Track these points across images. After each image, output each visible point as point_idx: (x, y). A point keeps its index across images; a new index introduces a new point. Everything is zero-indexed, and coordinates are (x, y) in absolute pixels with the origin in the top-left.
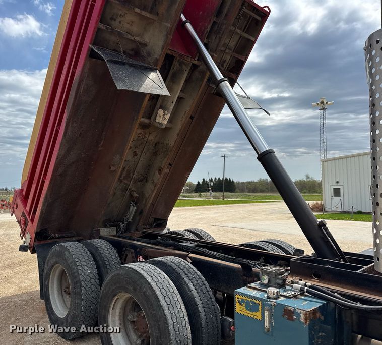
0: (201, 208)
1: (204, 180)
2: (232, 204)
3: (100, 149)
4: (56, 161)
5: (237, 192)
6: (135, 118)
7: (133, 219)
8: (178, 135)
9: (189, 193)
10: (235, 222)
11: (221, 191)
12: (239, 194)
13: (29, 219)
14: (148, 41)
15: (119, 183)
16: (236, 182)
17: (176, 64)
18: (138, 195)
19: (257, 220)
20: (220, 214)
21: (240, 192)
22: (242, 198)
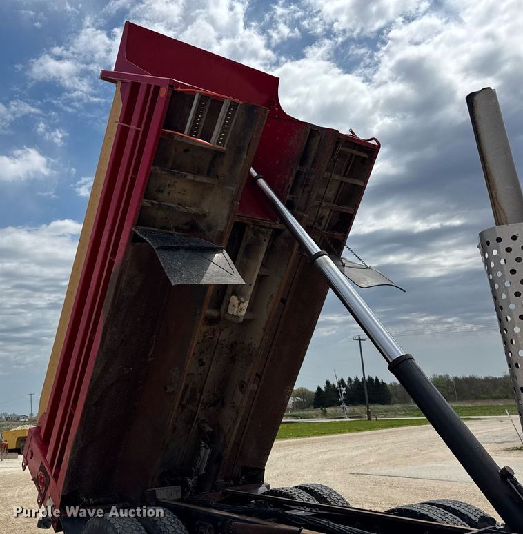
0: (328, 439)
1: (328, 382)
2: (386, 428)
3: (150, 359)
4: (90, 384)
5: (395, 403)
6: (198, 312)
7: (206, 470)
8: (265, 330)
9: (303, 409)
10: (394, 466)
11: (363, 402)
12: (398, 406)
13: (51, 475)
14: (208, 211)
15: (180, 410)
16: (391, 385)
17: (249, 235)
18: (211, 430)
19: (436, 460)
20: (364, 450)
21: (400, 403)
22: (406, 415)
